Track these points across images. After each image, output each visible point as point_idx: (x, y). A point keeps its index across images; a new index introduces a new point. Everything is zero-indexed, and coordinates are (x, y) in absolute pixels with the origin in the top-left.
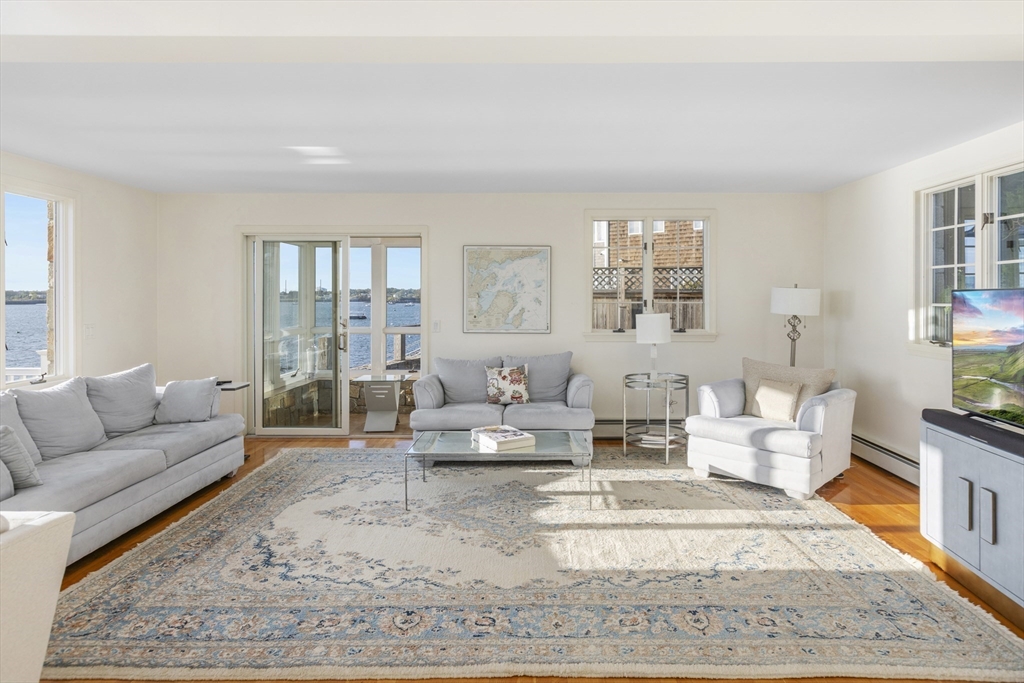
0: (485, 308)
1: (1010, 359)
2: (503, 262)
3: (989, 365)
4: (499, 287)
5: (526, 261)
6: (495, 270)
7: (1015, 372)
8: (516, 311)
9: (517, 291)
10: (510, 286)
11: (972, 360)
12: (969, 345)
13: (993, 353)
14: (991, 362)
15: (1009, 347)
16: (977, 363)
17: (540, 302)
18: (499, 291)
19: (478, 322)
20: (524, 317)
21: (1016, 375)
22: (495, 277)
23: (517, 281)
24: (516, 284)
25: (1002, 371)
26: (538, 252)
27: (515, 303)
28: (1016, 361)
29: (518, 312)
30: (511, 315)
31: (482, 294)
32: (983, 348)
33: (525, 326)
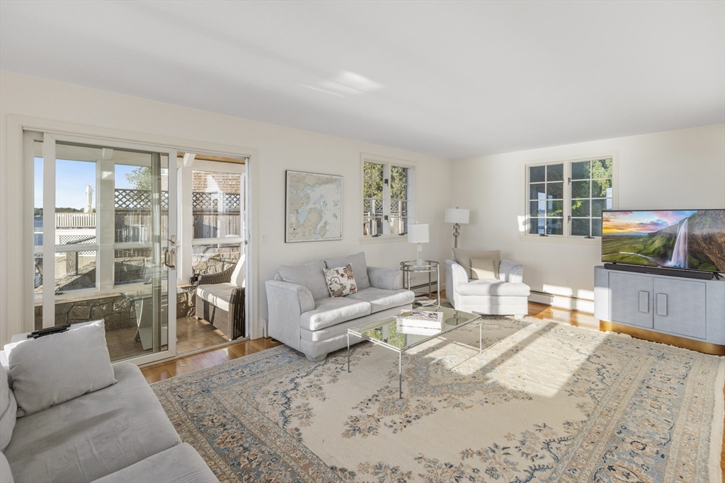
0: (301, 222)
1: (650, 241)
2: (314, 186)
3: (636, 245)
4: (311, 205)
5: (329, 186)
6: (309, 192)
7: (653, 249)
8: (321, 224)
9: (323, 209)
10: (318, 205)
11: (625, 242)
12: (624, 233)
13: (639, 237)
14: (638, 243)
15: (649, 234)
16: (629, 244)
17: (336, 217)
18: (311, 209)
19: (297, 234)
20: (327, 228)
21: (654, 251)
22: (308, 197)
23: (323, 201)
24: (322, 204)
25: (645, 249)
26: (336, 180)
27: (321, 217)
28: (654, 242)
29: (323, 224)
30: (319, 227)
31: (300, 211)
32: (632, 234)
33: (328, 235)
